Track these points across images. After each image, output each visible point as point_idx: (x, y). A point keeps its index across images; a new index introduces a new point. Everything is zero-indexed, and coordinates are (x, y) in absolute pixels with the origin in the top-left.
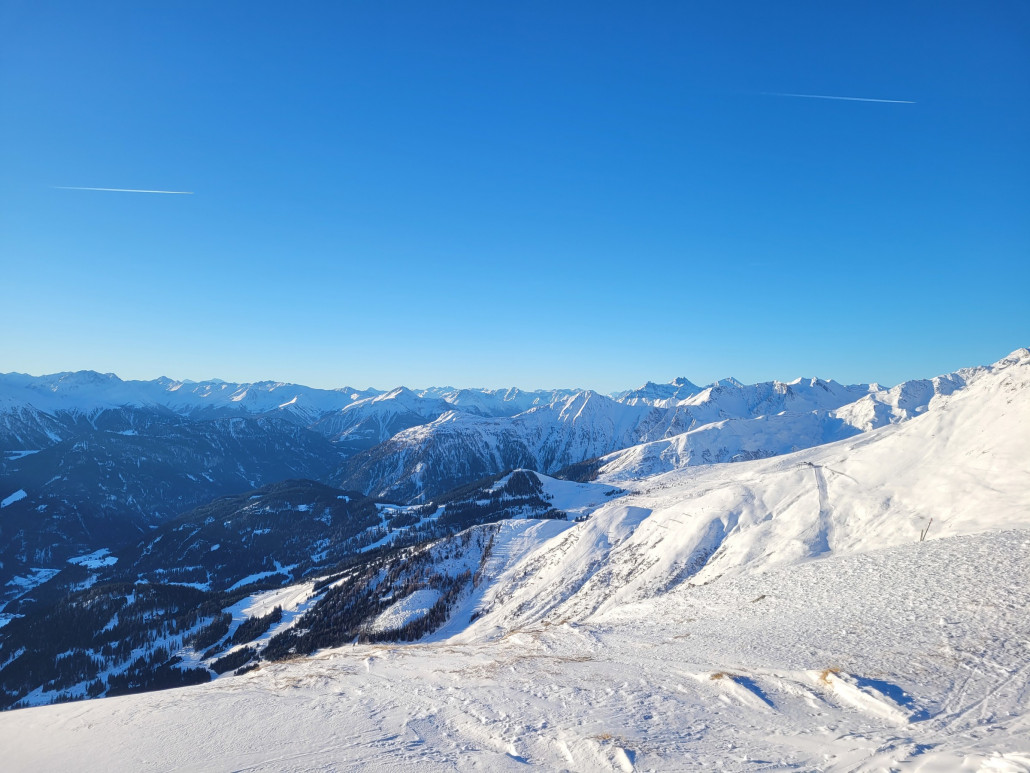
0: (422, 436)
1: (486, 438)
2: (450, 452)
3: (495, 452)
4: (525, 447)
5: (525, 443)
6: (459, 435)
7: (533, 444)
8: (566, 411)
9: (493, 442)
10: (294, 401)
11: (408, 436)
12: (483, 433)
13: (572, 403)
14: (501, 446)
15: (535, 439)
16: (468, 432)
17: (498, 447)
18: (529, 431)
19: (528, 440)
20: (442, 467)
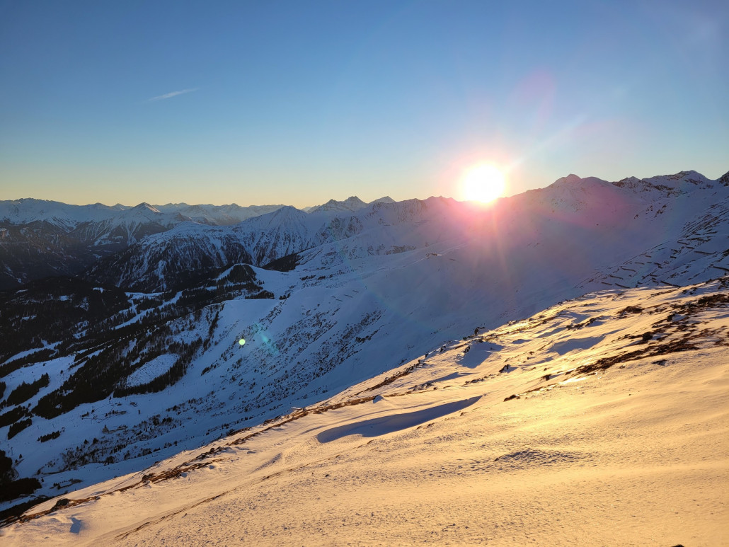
0: (162, 241)
1: (212, 241)
2: (185, 253)
3: (220, 251)
4: (243, 247)
5: (243, 244)
6: (192, 239)
7: (249, 245)
9: (218, 244)
11: (151, 240)
12: (210, 238)
14: (225, 247)
15: (250, 242)
16: (199, 237)
17: (222, 248)
18: (246, 236)
19: (245, 243)
20: (179, 264)
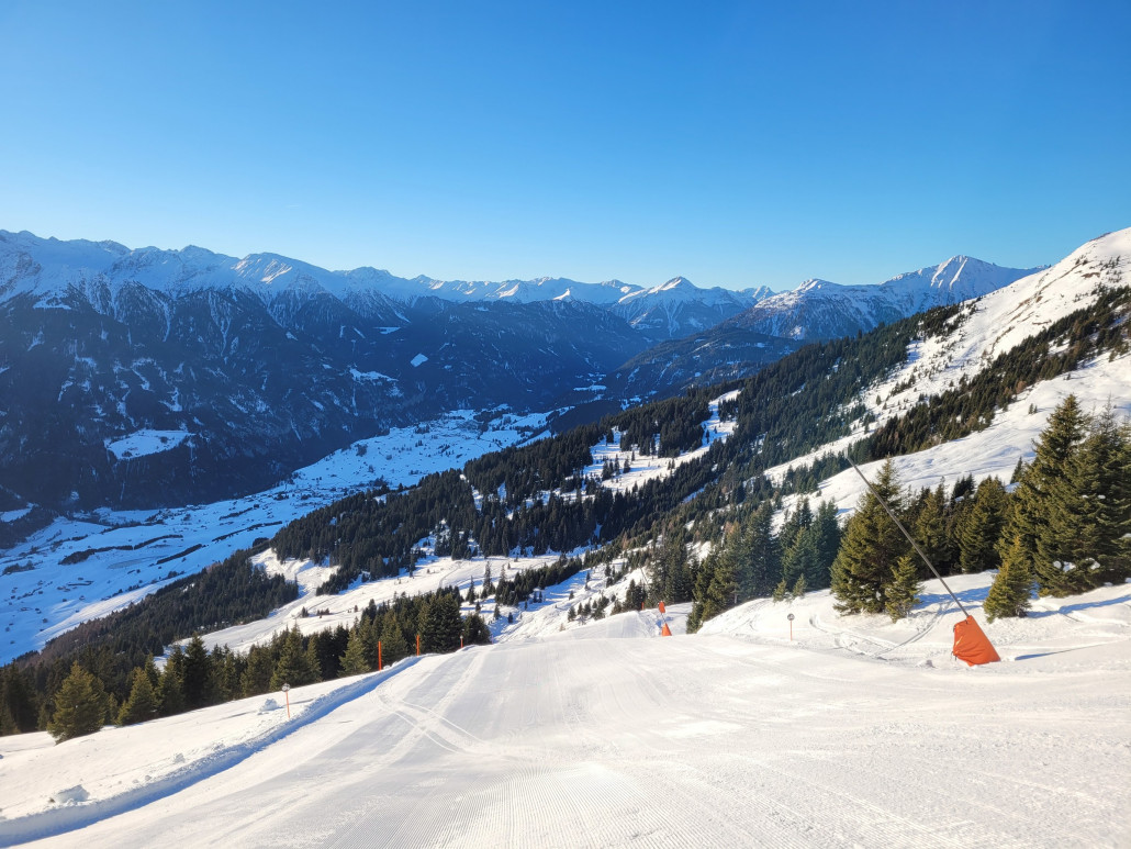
0: (792, 302)
1: (855, 304)
2: (824, 317)
3: (868, 317)
4: (900, 313)
5: (898, 308)
6: (830, 301)
7: (907, 310)
8: (939, 277)
9: (864, 308)
10: (568, 293)
11: (775, 303)
12: (851, 299)
13: (945, 269)
14: (874, 312)
15: (908, 306)
16: (838, 298)
17: (870, 313)
18: (899, 298)
19: (901, 306)
20: (820, 330)
